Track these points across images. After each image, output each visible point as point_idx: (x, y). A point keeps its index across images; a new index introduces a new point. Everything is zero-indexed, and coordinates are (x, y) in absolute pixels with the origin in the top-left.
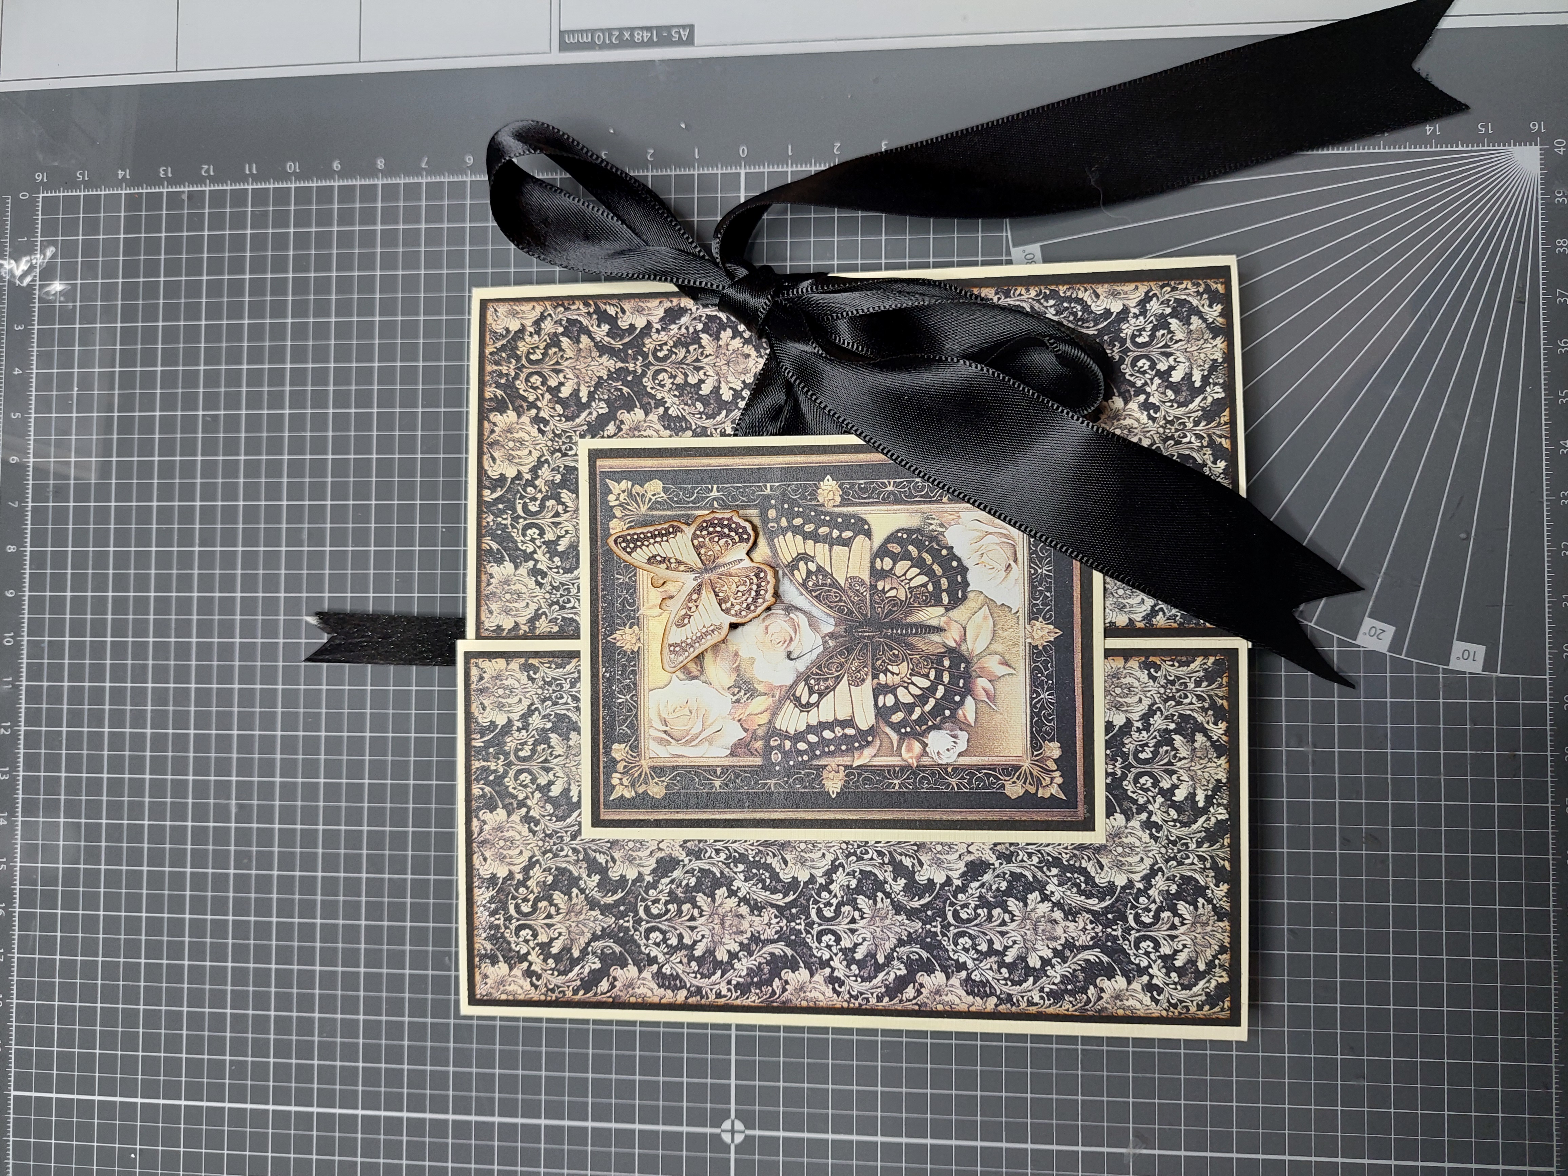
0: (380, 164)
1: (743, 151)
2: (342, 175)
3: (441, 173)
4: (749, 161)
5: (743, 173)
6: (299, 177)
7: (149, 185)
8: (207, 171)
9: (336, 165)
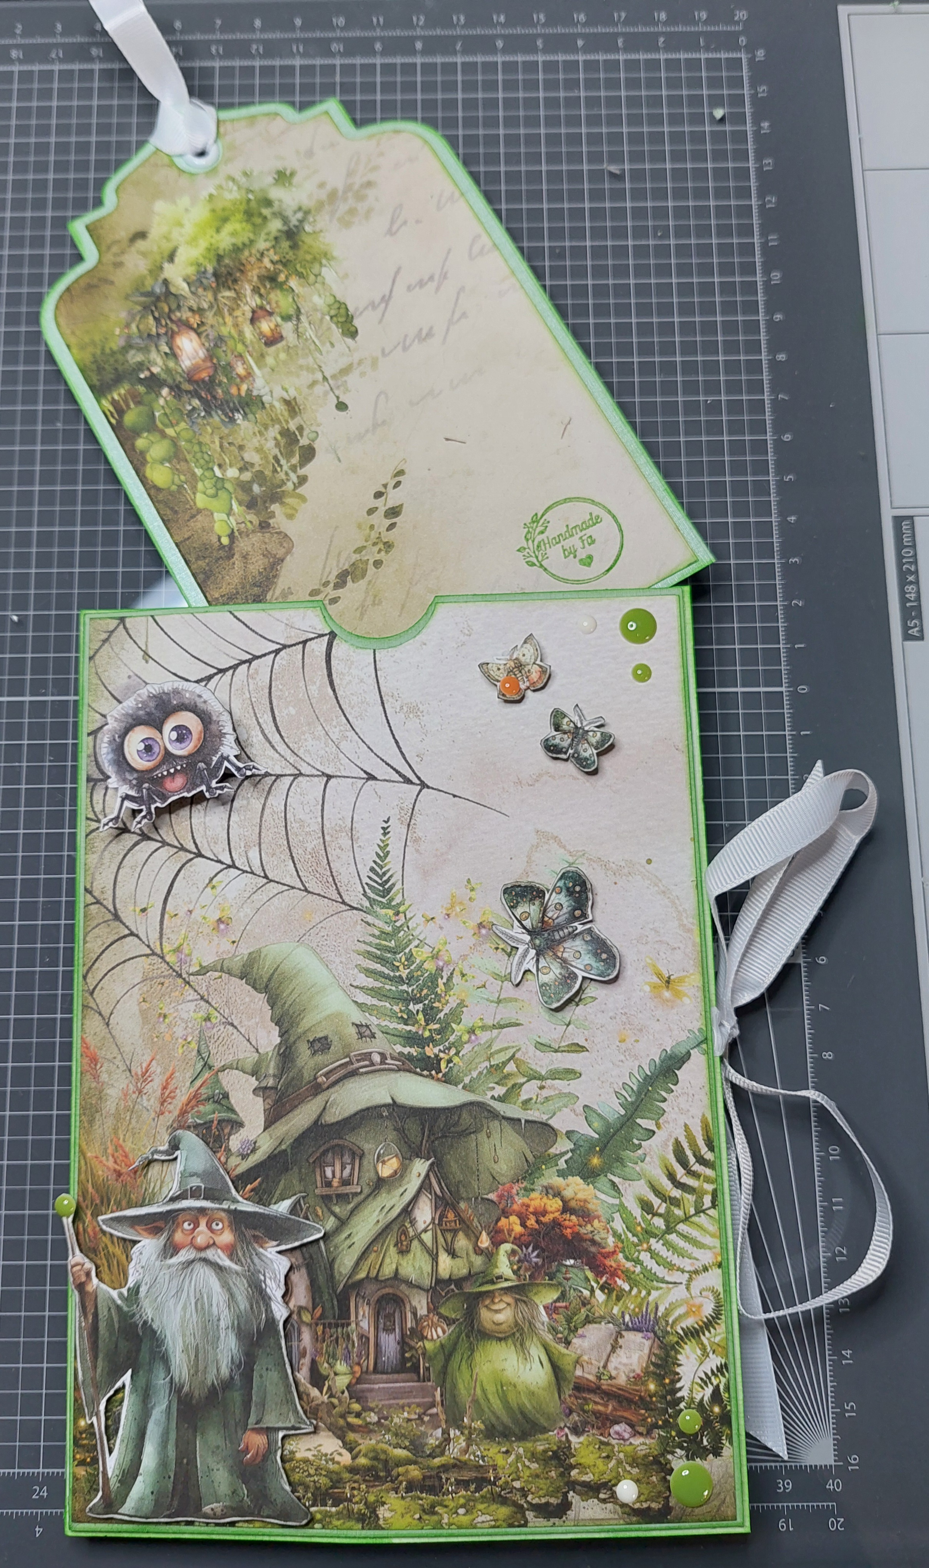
0: (782, 357)
1: (803, 689)
2: (770, 323)
3: (774, 411)
4: (794, 695)
5: (783, 689)
6: (767, 284)
7: (756, 151)
8: (770, 202)
9: (778, 317)
